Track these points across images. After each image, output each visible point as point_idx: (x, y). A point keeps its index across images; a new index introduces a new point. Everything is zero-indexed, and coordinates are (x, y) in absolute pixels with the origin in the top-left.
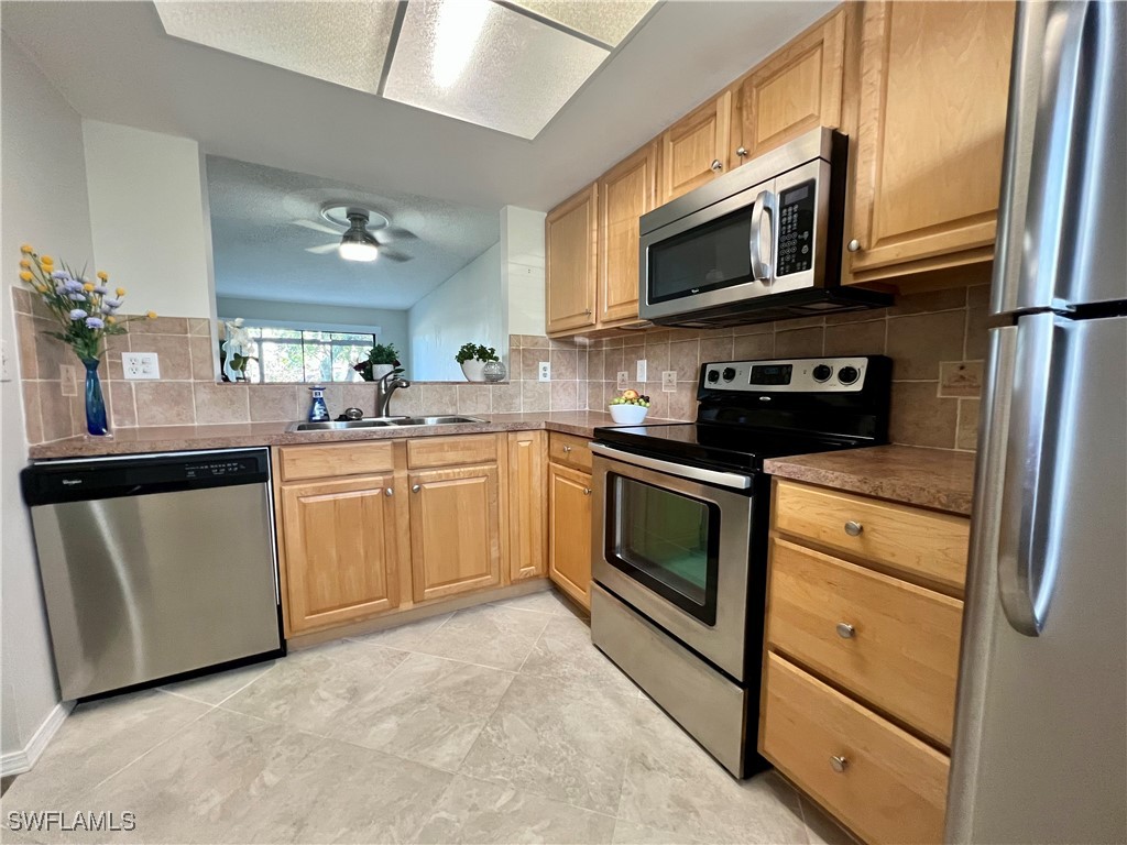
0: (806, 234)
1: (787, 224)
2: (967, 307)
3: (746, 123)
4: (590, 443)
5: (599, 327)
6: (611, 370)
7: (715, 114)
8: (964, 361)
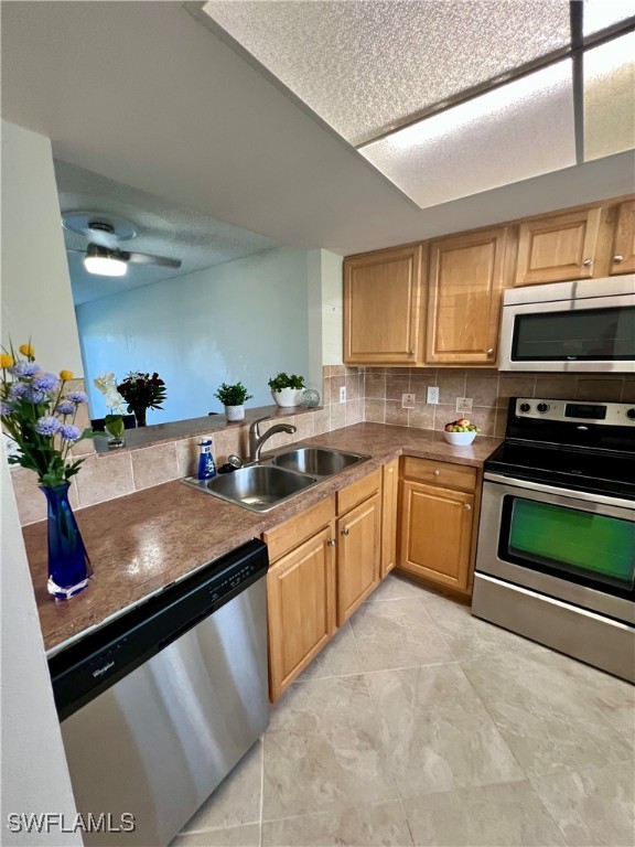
3: (620, 236)
4: (486, 474)
5: (420, 365)
6: (394, 391)
7: (585, 221)
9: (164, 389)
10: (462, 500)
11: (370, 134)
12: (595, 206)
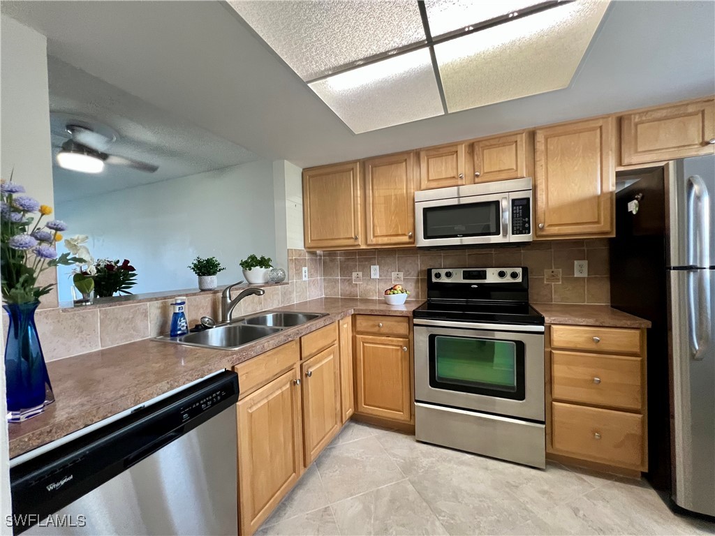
0: (527, 219)
1: (516, 213)
2: (552, 250)
3: (476, 162)
4: (414, 320)
5: (363, 247)
6: (346, 270)
7: (457, 152)
8: (553, 269)
9: (134, 275)
10: (401, 344)
11: (316, 74)
12: (461, 143)
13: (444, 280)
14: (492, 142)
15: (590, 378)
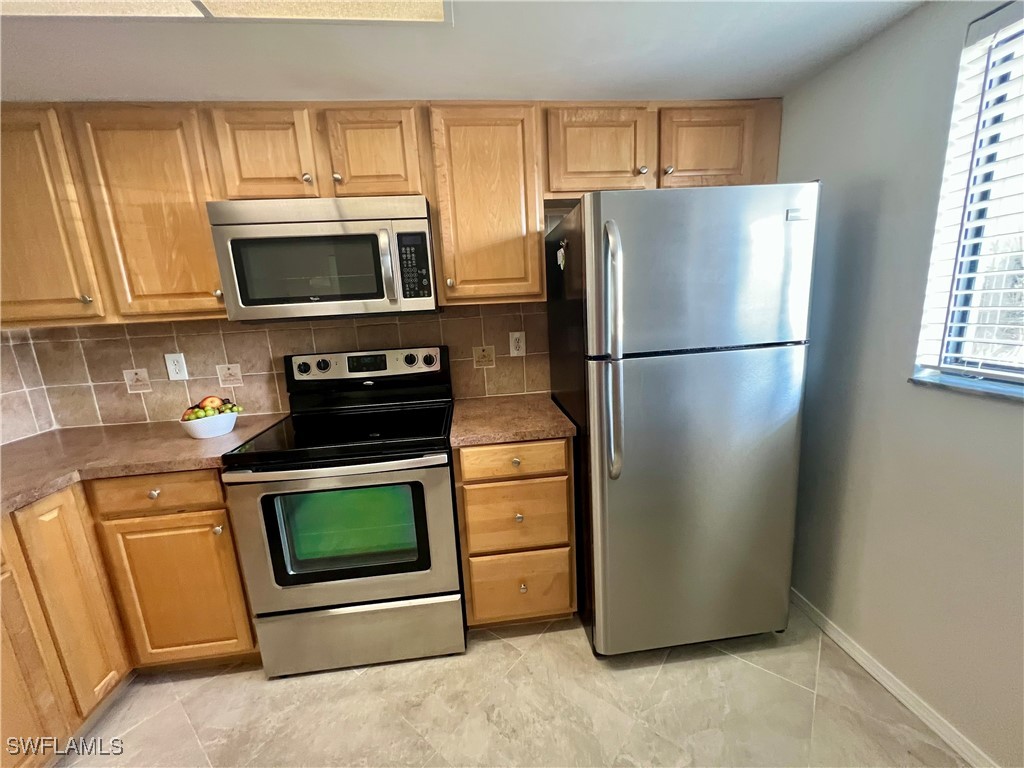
0: (424, 271)
1: (407, 260)
2: (481, 317)
3: (335, 152)
4: (225, 474)
5: (113, 321)
6: (104, 367)
7: (293, 124)
8: (484, 347)
10: (210, 522)
12: (301, 106)
13: (315, 374)
14: (361, 116)
15: (510, 515)
